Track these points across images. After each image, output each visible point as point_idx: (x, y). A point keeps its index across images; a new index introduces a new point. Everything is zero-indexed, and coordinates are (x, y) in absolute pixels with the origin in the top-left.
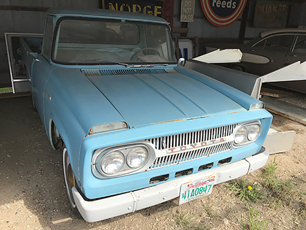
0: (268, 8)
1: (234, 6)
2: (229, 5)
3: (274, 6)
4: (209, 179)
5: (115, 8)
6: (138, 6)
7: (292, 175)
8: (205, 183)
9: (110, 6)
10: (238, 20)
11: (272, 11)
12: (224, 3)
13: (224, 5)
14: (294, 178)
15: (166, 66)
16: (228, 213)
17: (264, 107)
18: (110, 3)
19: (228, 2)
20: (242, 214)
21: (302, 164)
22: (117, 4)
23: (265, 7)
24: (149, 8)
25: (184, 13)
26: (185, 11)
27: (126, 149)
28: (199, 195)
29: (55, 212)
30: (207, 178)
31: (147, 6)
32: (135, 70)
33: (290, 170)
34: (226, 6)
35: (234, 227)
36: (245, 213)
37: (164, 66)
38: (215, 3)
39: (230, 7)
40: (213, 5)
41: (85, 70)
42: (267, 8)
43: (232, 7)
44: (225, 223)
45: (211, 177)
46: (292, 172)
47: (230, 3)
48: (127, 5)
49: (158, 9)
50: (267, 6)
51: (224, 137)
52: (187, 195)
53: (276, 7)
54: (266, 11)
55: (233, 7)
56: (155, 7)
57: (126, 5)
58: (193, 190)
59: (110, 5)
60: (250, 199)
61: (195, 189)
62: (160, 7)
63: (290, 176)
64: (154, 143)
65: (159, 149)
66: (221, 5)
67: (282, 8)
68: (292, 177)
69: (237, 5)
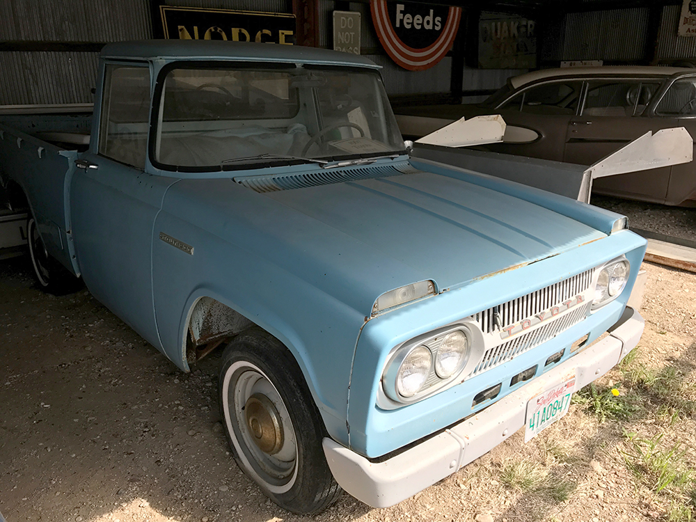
0: (501, 27)
1: (438, 26)
2: (428, 23)
3: (512, 23)
4: (566, 383)
5: (193, 36)
6: (244, 31)
7: (668, 358)
8: (560, 392)
9: (180, 33)
10: (448, 54)
11: (509, 34)
12: (418, 19)
13: (418, 24)
14: (672, 362)
15: (395, 160)
16: (591, 449)
17: (628, 226)
18: (180, 27)
19: (427, 18)
20: (618, 446)
21: (670, 333)
22: (196, 28)
23: (496, 26)
24: (267, 35)
25: (341, 42)
26: (342, 39)
27: (436, 339)
28: (551, 418)
29: (235, 511)
30: (563, 381)
31: (262, 32)
32: (341, 171)
33: (659, 349)
34: (422, 25)
35: (615, 474)
36: (621, 443)
37: (391, 160)
38: (402, 21)
39: (429, 27)
40: (398, 25)
41: (243, 181)
42: (499, 28)
43: (434, 27)
44: (595, 469)
45: (569, 377)
46: (665, 352)
47: (429, 18)
48: (219, 29)
49: (285, 35)
50: (499, 23)
51: (581, 294)
52: (536, 422)
53: (517, 24)
54: (499, 33)
55: (437, 28)
56: (280, 31)
57: (216, 29)
58: (545, 408)
59: (182, 30)
60: (617, 415)
61: (547, 406)
62: (291, 33)
63: (664, 359)
64: (480, 320)
65: (488, 332)
66: (412, 23)
67: (526, 26)
68: (668, 360)
69: (444, 23)
